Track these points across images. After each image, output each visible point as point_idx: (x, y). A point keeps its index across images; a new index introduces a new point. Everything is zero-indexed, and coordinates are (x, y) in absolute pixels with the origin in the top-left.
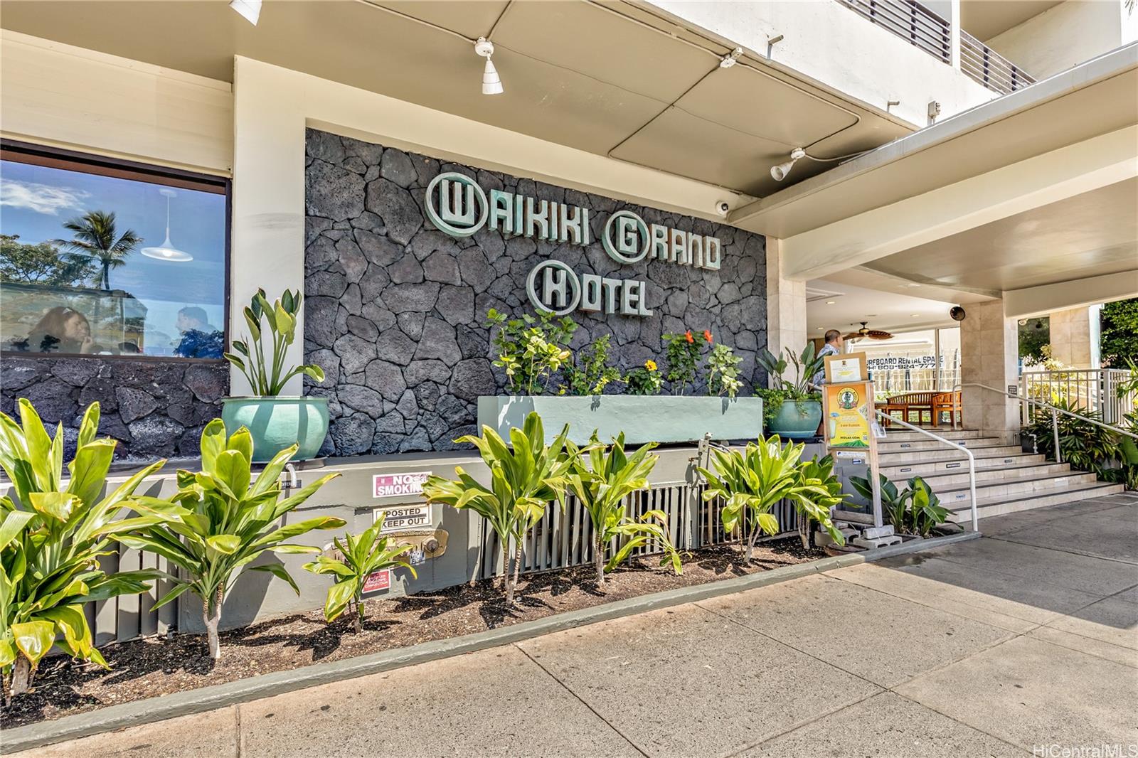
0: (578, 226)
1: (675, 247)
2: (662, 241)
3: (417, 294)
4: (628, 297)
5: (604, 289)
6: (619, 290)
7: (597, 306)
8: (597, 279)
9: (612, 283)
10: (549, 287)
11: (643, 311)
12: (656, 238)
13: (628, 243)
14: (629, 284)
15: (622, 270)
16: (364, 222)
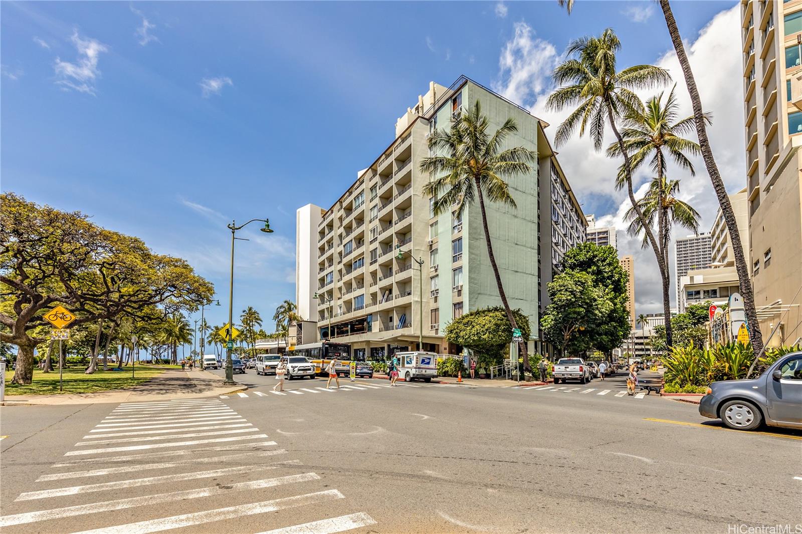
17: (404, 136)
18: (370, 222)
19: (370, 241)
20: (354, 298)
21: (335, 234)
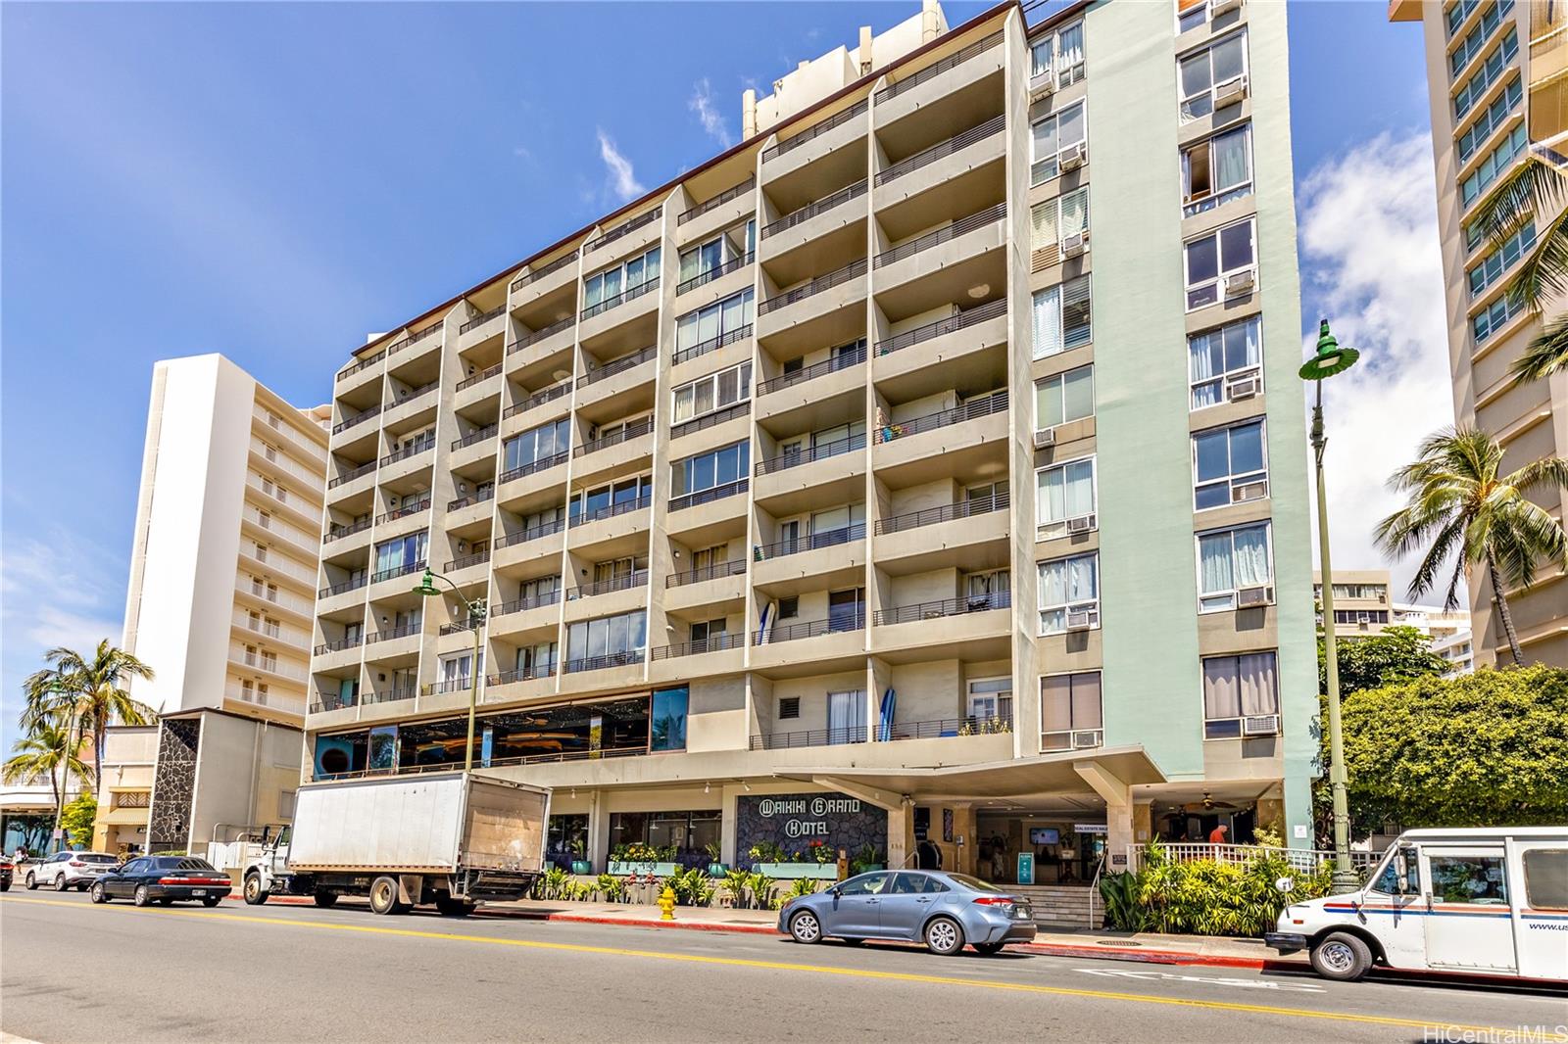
0: (801, 807)
1: (838, 807)
2: (833, 806)
3: (760, 835)
4: (819, 828)
5: (811, 826)
6: (816, 826)
7: (808, 833)
8: (808, 824)
9: (813, 824)
10: (792, 828)
11: (825, 832)
12: (830, 805)
13: (819, 809)
14: (819, 823)
15: (817, 820)
16: (749, 817)
17: (900, 73)
18: (675, 362)
19: (673, 424)
20: (568, 625)
21: (446, 403)
